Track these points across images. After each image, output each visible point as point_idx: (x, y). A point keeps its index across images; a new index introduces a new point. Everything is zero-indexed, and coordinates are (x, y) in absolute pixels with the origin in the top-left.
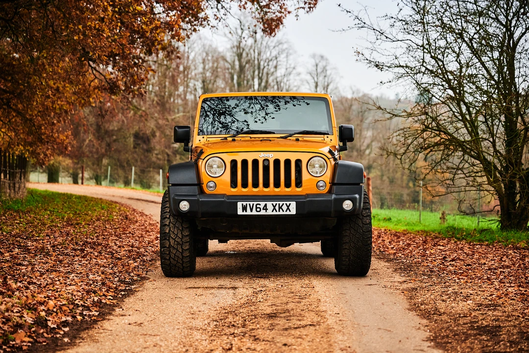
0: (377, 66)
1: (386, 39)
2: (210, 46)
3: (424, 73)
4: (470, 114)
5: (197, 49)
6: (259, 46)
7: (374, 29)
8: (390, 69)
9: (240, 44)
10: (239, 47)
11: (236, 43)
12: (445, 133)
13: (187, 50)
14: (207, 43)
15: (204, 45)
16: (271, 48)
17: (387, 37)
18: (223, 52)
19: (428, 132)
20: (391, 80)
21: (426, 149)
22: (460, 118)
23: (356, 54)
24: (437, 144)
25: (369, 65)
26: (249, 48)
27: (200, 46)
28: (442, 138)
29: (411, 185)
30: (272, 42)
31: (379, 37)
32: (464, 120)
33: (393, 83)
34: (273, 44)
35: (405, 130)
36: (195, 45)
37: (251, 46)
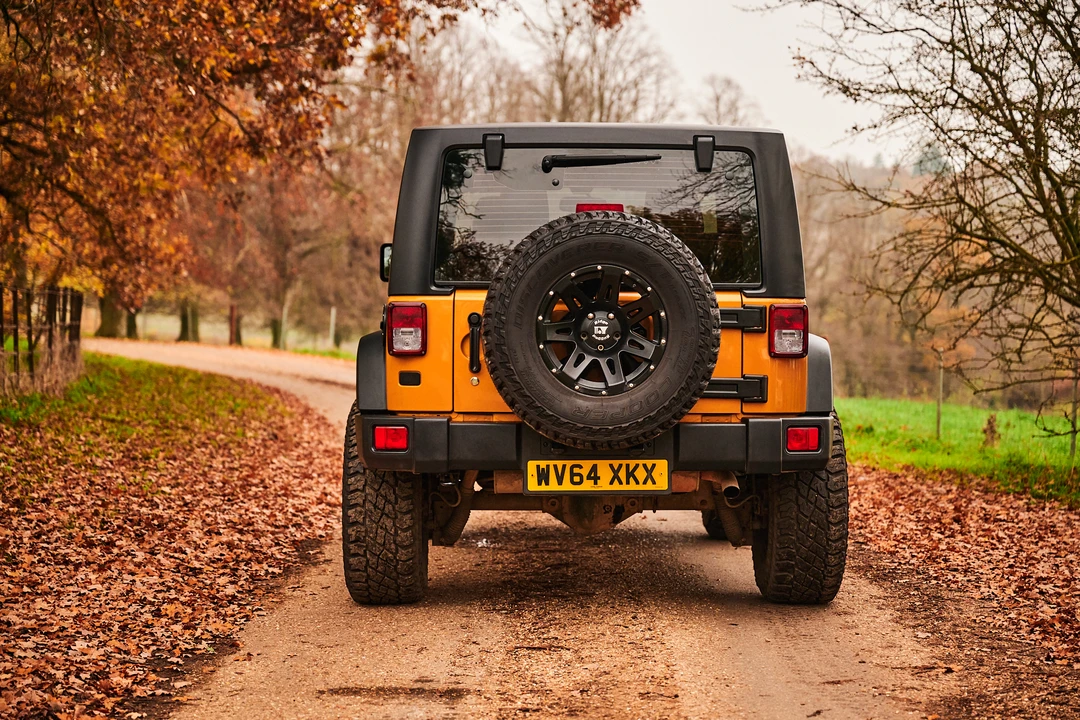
0: (845, 90)
1: (867, 29)
2: (505, 61)
3: (954, 107)
4: (1061, 200)
5: (477, 68)
6: (602, 60)
7: (839, 6)
8: (876, 97)
9: (562, 57)
10: (561, 63)
11: (555, 56)
12: (1003, 244)
13: (457, 69)
14: (499, 55)
15: (492, 60)
16: (626, 64)
17: (869, 24)
18: (530, 74)
19: (962, 243)
20: (876, 121)
21: (958, 281)
22: (1040, 209)
23: (796, 61)
24: (984, 270)
25: (826, 89)
26: (581, 64)
27: (484, 62)
28: (995, 257)
29: (906, 337)
30: (628, 52)
31: (850, 23)
32: (1048, 214)
33: (883, 129)
34: (630, 57)
35: (909, 237)
36: (474, 59)
37: (586, 62)
